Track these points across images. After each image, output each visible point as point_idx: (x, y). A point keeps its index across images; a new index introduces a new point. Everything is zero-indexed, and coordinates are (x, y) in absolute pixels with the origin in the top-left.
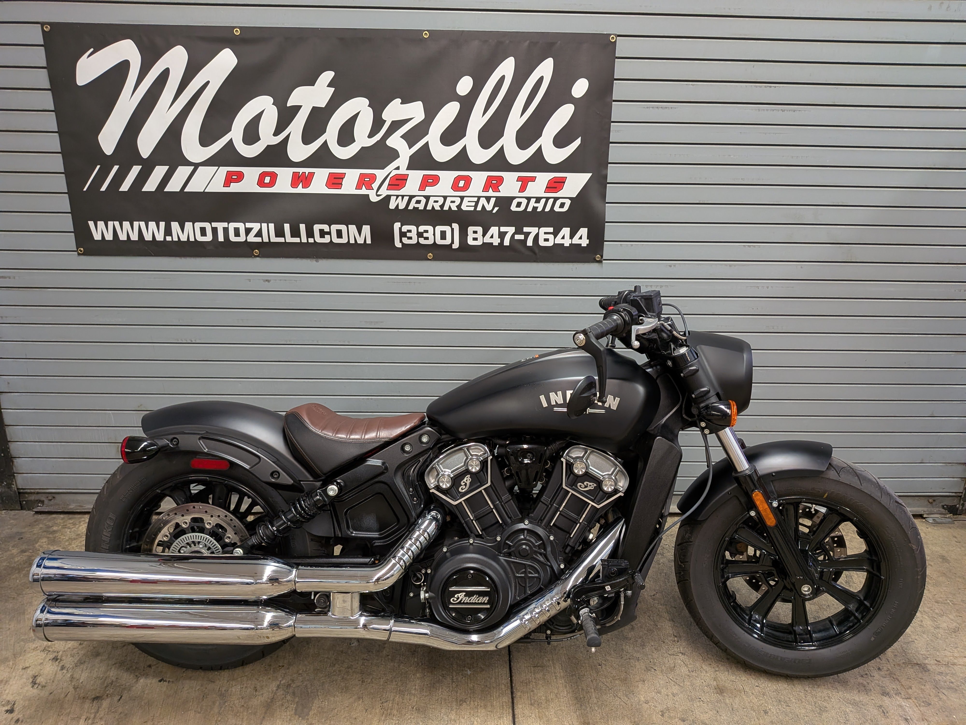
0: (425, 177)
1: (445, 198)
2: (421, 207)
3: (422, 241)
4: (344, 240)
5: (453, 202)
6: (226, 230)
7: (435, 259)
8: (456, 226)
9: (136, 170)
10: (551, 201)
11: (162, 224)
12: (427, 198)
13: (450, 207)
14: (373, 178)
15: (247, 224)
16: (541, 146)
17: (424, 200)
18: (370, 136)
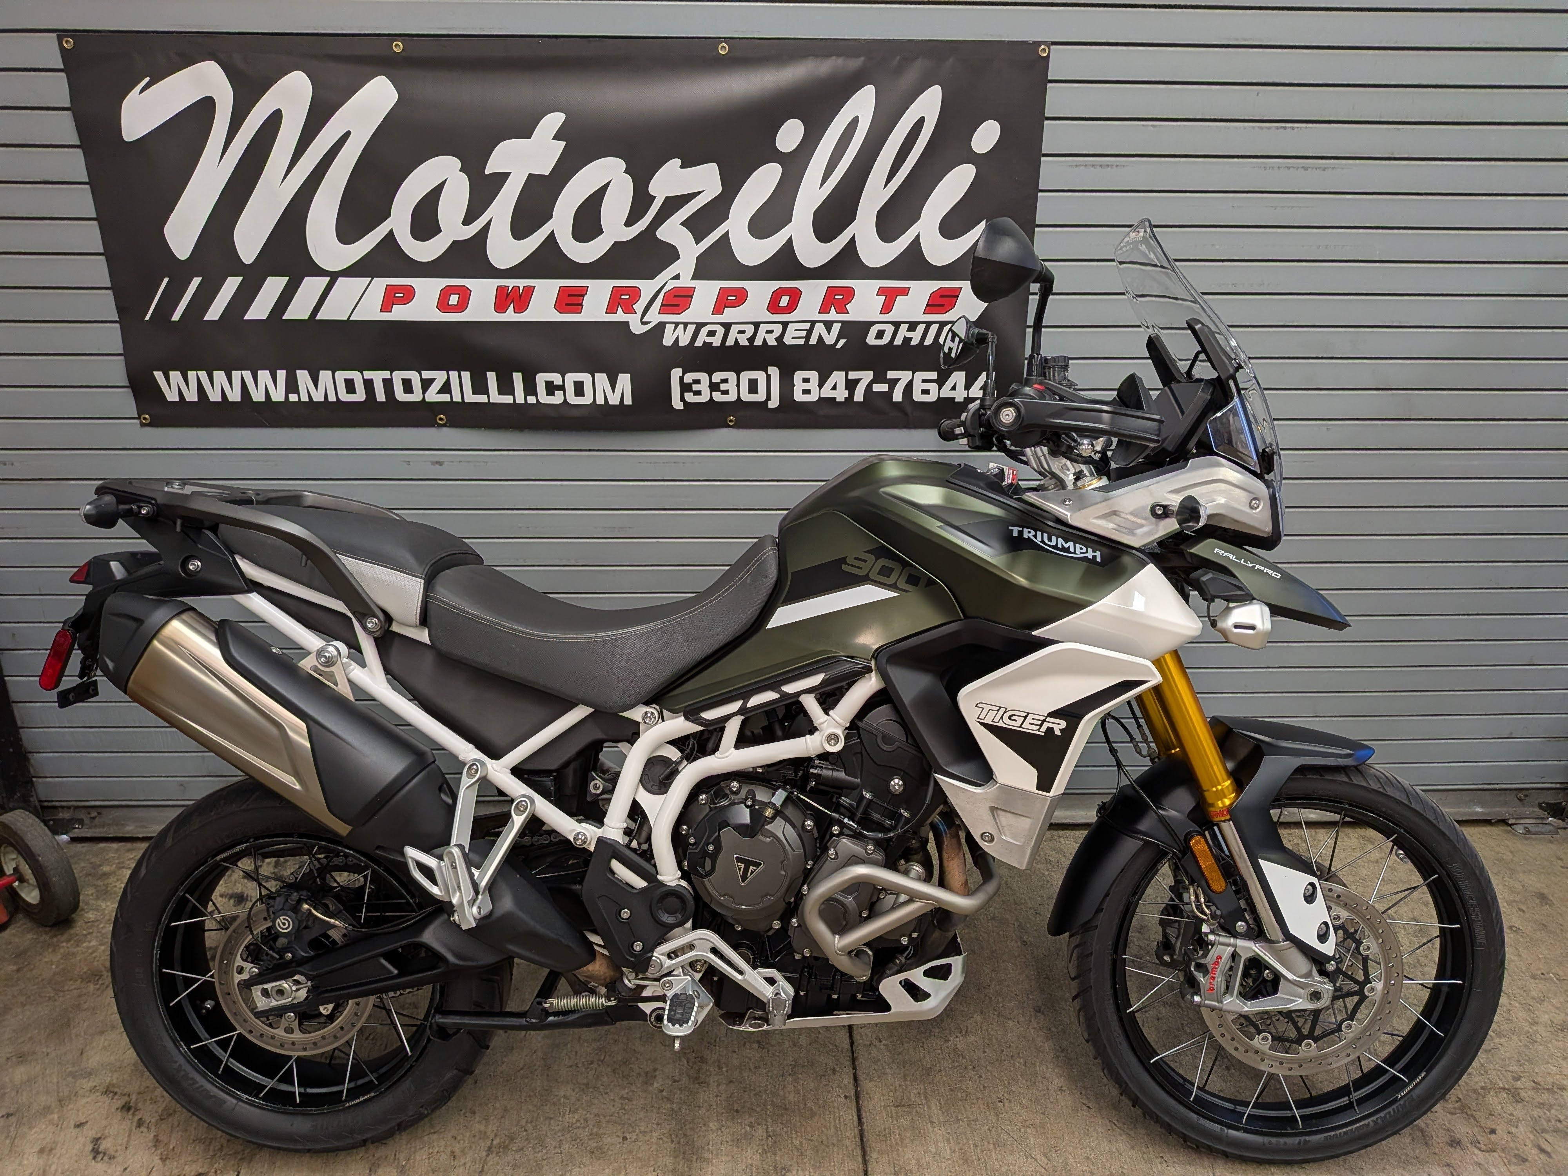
0: (724, 293)
1: (757, 325)
2: (716, 341)
3: (718, 397)
4: (587, 400)
5: (770, 332)
6: (388, 384)
7: (738, 425)
8: (774, 371)
9: (232, 284)
10: (934, 328)
11: (281, 374)
12: (727, 326)
13: (765, 340)
14: (635, 293)
15: (423, 372)
16: (918, 236)
17: (721, 331)
18: (629, 223)
